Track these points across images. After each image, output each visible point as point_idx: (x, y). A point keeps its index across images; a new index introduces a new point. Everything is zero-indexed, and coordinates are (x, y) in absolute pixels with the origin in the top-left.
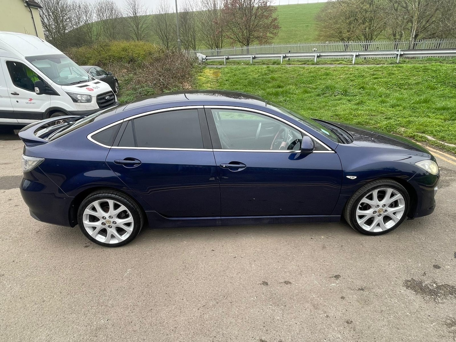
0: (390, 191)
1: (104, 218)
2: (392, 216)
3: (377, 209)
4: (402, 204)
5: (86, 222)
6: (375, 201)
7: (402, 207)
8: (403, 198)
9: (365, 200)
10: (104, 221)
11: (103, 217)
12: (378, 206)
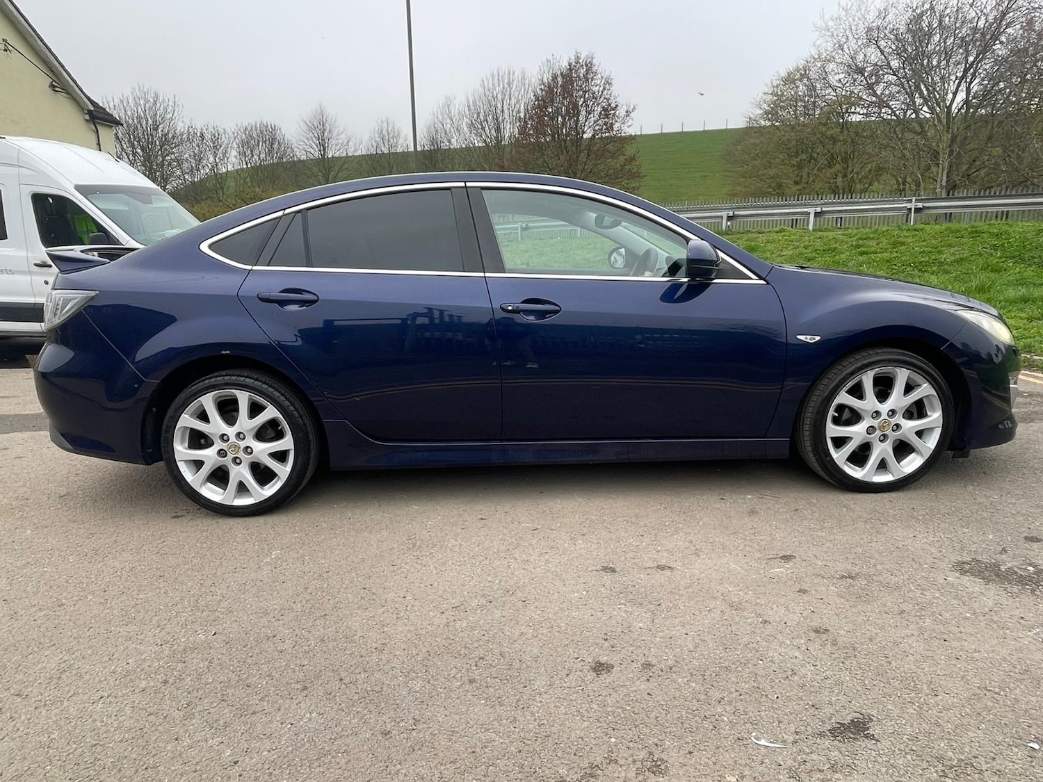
0: (902, 376)
1: (223, 437)
2: (914, 440)
3: (875, 423)
4: (934, 410)
5: (181, 450)
6: (870, 402)
7: (935, 416)
8: (935, 393)
9: (843, 398)
10: (224, 446)
11: (223, 435)
12: (878, 413)
